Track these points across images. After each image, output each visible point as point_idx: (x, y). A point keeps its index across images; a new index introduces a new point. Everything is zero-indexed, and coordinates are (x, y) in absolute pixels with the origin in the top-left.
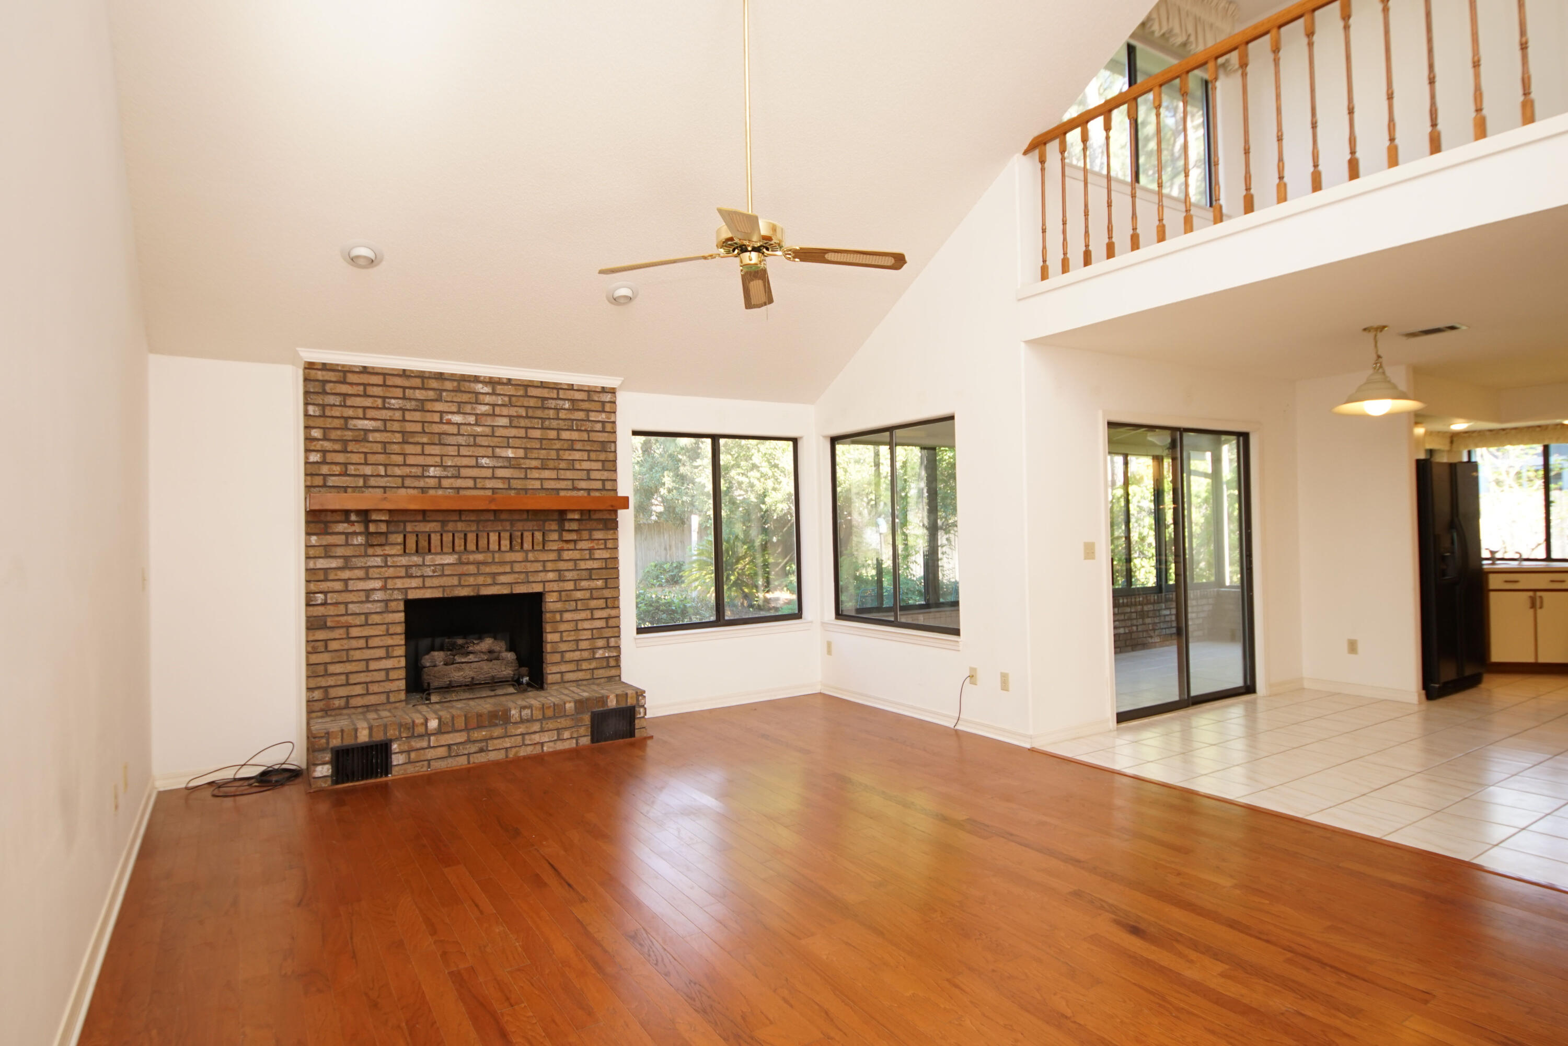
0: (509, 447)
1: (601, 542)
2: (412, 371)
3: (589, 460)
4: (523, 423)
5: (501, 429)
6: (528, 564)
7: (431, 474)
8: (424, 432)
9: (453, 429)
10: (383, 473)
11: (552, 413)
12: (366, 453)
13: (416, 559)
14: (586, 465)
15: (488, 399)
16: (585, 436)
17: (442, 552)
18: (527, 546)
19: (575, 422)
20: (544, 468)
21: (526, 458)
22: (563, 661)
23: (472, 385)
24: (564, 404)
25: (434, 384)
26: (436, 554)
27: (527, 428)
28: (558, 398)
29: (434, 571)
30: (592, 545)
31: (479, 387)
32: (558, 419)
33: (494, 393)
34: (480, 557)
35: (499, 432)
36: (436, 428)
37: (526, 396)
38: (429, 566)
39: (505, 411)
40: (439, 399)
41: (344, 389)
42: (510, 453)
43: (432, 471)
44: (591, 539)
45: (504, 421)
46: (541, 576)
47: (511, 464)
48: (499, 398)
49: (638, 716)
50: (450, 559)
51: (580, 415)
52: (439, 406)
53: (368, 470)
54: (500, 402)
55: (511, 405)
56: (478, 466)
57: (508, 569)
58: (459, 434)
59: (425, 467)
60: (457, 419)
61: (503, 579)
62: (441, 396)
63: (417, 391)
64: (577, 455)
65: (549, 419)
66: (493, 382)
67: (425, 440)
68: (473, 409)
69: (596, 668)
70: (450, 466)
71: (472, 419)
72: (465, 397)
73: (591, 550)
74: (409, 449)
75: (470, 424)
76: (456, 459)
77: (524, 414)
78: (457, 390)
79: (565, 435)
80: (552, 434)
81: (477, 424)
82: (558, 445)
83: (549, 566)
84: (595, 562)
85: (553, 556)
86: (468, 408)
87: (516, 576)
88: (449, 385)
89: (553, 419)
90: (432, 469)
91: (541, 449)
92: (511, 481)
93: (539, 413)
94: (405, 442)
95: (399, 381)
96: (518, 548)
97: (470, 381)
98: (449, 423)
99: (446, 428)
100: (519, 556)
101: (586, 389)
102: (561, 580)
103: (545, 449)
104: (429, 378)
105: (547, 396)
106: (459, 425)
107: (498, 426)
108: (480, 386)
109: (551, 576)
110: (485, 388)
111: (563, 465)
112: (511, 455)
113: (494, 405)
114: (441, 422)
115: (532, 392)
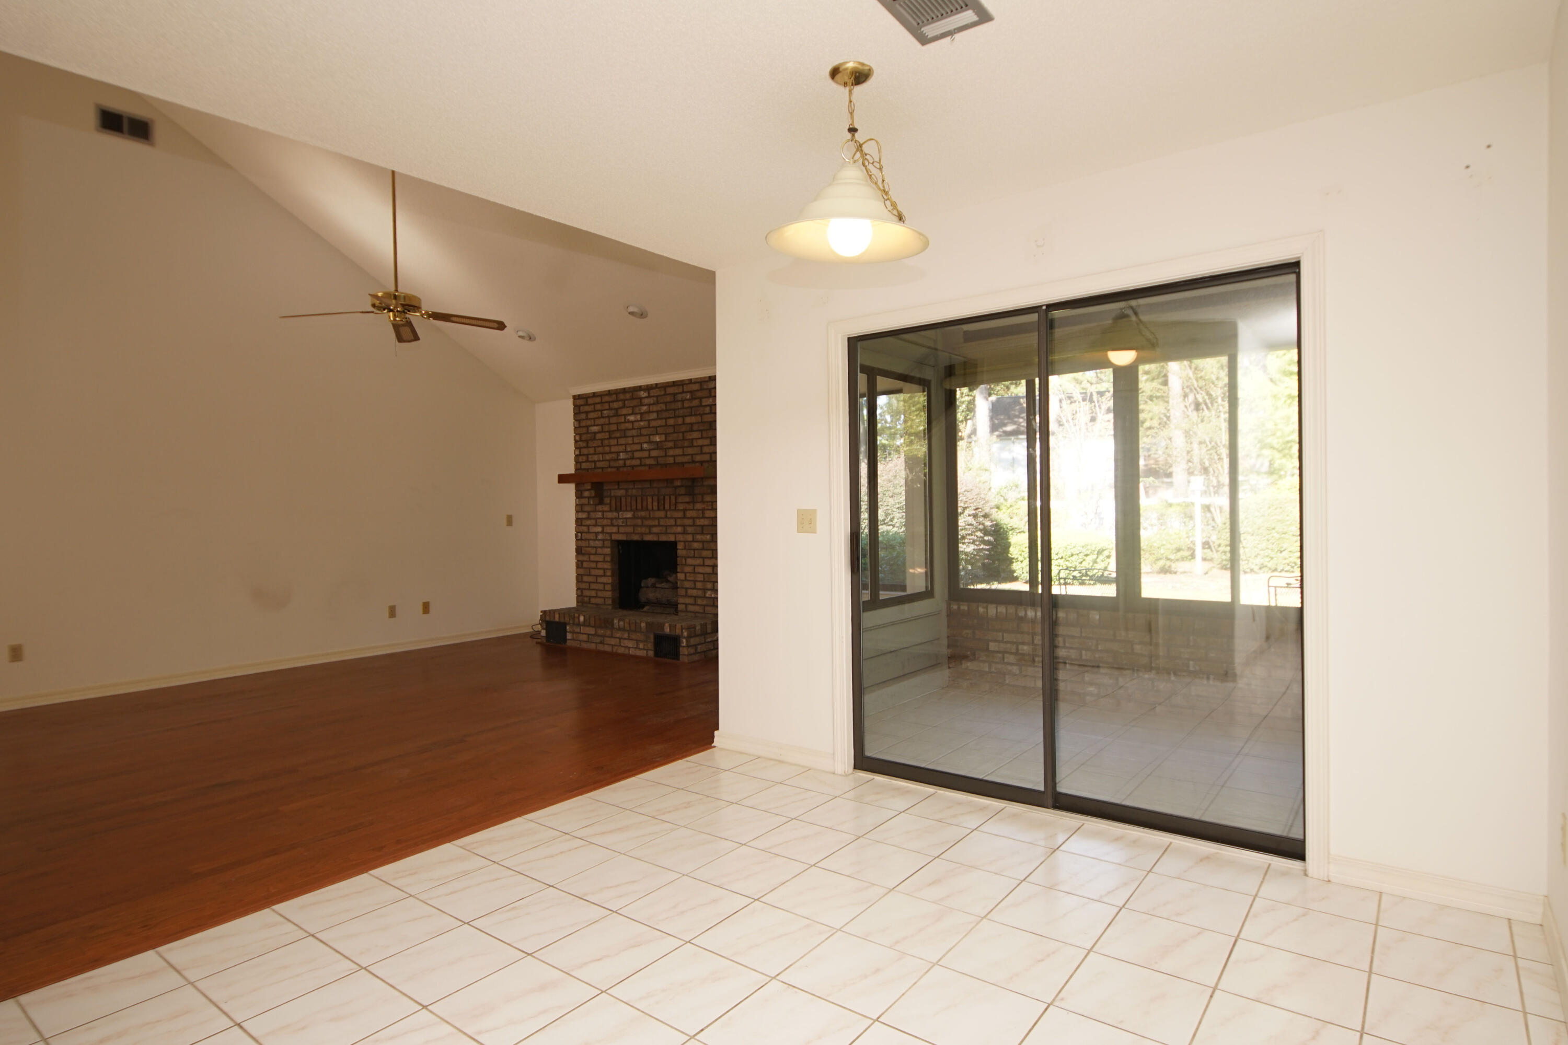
0: (657, 434)
1: (709, 504)
2: (612, 390)
3: (702, 438)
4: (664, 415)
5: (653, 421)
6: (667, 520)
7: (621, 458)
8: (618, 430)
9: (629, 426)
10: (601, 459)
11: (679, 405)
12: (595, 447)
13: (615, 514)
14: (700, 442)
15: (646, 401)
16: (699, 419)
17: (626, 510)
18: (667, 506)
19: (693, 409)
20: (675, 447)
21: (666, 441)
22: (686, 596)
23: (639, 393)
24: (687, 396)
25: (621, 397)
26: (624, 511)
27: (666, 419)
28: (683, 392)
29: (623, 522)
30: (703, 506)
31: (643, 394)
32: (683, 408)
33: (649, 397)
34: (643, 514)
35: (653, 424)
36: (623, 427)
37: (665, 394)
38: (621, 519)
39: (654, 408)
40: (624, 407)
41: (587, 408)
42: (657, 439)
43: (622, 456)
44: (703, 502)
45: (654, 416)
46: (675, 530)
47: (659, 446)
48: (652, 399)
49: (682, 645)
50: (629, 515)
51: (696, 403)
52: (624, 411)
53: (596, 458)
54: (652, 402)
55: (657, 403)
56: (642, 450)
57: (656, 523)
58: (633, 429)
59: (618, 453)
60: (632, 418)
61: (655, 530)
62: (624, 404)
63: (615, 403)
64: (695, 435)
65: (678, 409)
66: (648, 388)
67: (618, 435)
68: (640, 410)
69: (707, 605)
70: (629, 451)
71: (638, 417)
72: (635, 403)
73: (703, 510)
74: (613, 442)
75: (638, 421)
76: (632, 446)
77: (664, 408)
78: (632, 398)
79: (688, 420)
80: (680, 421)
81: (641, 420)
82: (683, 428)
83: (679, 522)
84: (706, 520)
85: (680, 514)
86: (637, 410)
87: (661, 528)
88: (628, 396)
89: (681, 409)
90: (621, 454)
91: (674, 432)
92: (659, 459)
93: (673, 406)
94: (610, 438)
95: (606, 399)
96: (662, 508)
97: (637, 391)
98: (629, 422)
99: (627, 425)
100: (661, 514)
101: (699, 380)
102: (685, 533)
103: (676, 433)
104: (620, 393)
105: (677, 391)
106: (632, 422)
107: (651, 420)
108: (642, 392)
109: (679, 529)
110: (645, 394)
111: (686, 444)
112: (658, 440)
113: (649, 405)
114: (625, 422)
115: (670, 390)
